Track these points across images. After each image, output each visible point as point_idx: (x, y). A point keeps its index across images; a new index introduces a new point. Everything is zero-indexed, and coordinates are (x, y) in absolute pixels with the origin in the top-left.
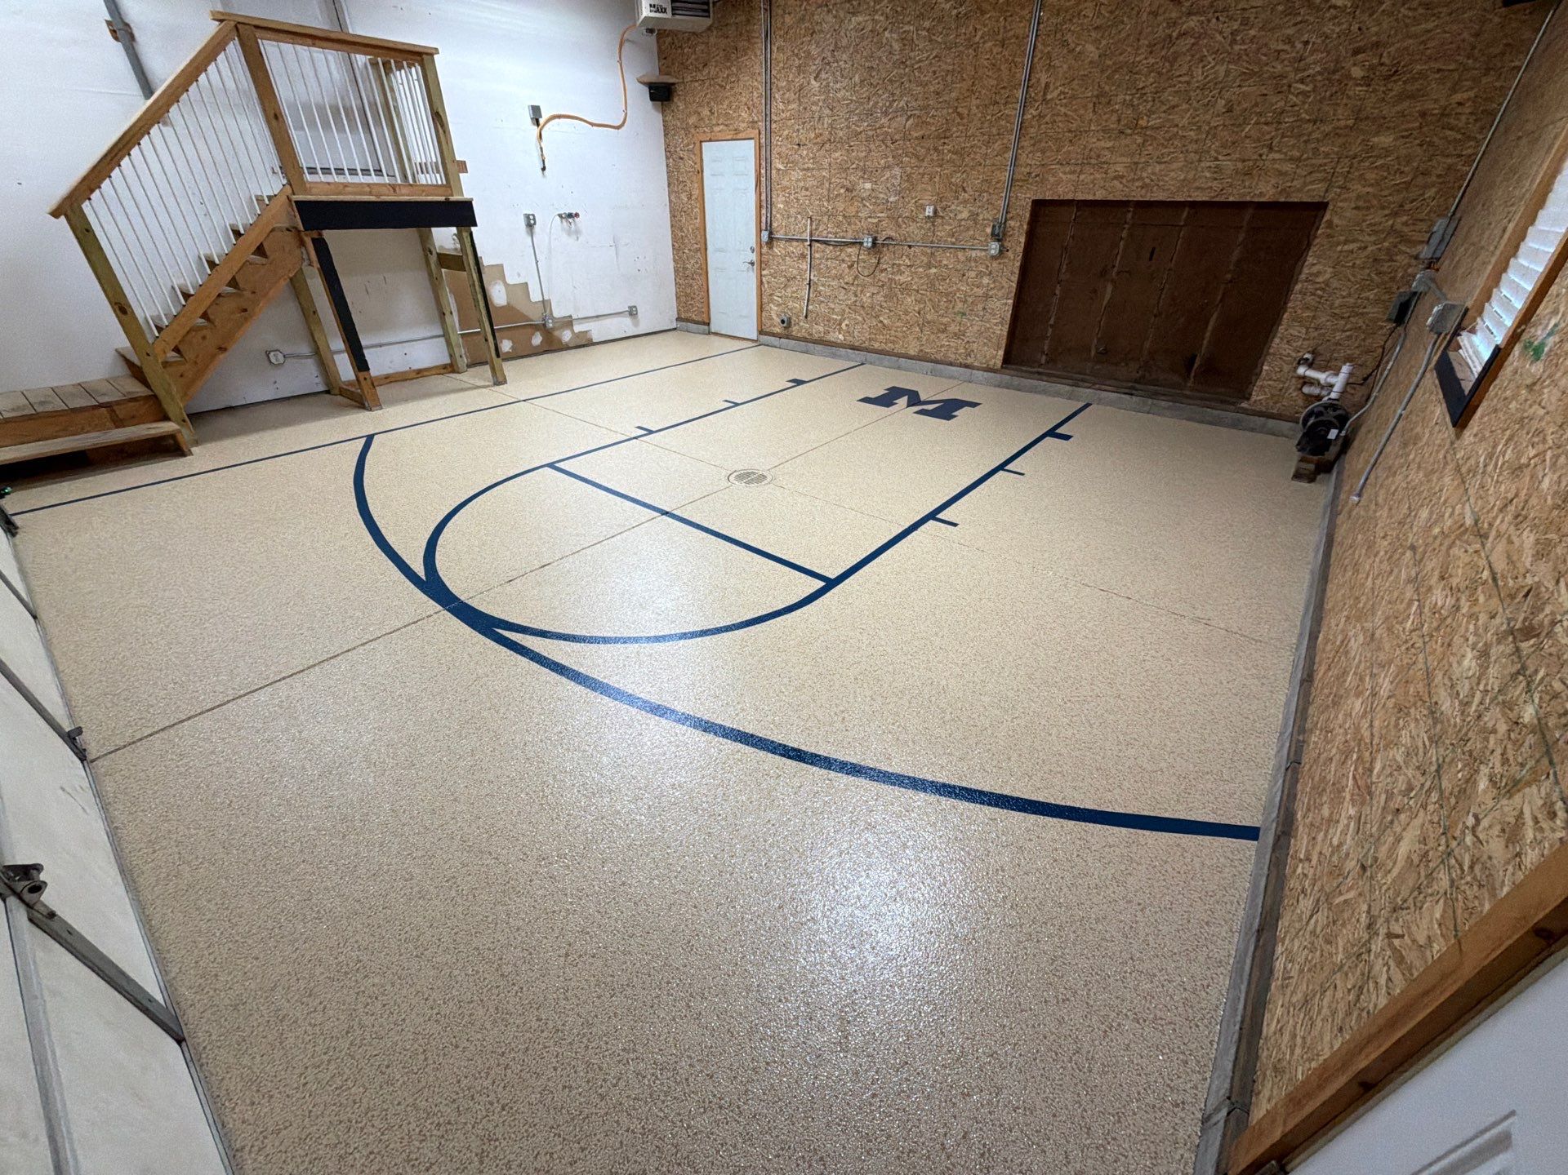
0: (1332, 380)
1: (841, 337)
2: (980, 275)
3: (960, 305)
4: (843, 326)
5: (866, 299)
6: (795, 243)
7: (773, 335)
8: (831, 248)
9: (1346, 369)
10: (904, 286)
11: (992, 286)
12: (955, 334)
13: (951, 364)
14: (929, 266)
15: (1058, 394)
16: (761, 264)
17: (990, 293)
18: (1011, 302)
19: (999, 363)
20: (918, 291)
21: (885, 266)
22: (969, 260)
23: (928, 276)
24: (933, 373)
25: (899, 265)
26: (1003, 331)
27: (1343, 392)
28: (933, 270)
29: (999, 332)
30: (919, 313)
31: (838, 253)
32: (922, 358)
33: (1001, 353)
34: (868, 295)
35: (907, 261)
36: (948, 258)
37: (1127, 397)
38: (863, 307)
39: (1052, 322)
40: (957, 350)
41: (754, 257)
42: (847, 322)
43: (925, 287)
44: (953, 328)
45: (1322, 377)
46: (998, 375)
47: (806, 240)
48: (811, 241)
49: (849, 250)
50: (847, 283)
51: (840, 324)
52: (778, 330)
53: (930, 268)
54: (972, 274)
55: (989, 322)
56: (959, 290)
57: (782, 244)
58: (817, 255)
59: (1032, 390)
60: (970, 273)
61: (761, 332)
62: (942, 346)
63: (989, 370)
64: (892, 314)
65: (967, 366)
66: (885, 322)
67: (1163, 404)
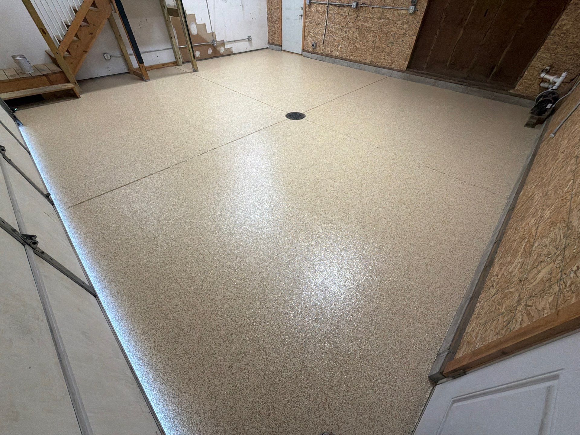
0: (556, 80)
1: (337, 53)
2: (403, 23)
3: (392, 38)
4: (339, 48)
5: (350, 35)
6: (321, 6)
7: (309, 52)
8: (337, 8)
9: (564, 75)
10: (368, 28)
11: (408, 29)
12: (388, 53)
13: (384, 68)
14: (381, 18)
15: (428, 83)
16: (305, 16)
17: (406, 33)
18: (415, 37)
19: (405, 68)
20: (374, 31)
21: (360, 18)
22: (399, 15)
23: (379, 23)
24: (376, 72)
25: (367, 17)
26: (409, 52)
27: (559, 86)
28: (382, 21)
29: (407, 53)
30: (373, 42)
31: (340, 11)
32: (372, 64)
33: (407, 63)
34: (351, 32)
35: (371, 15)
36: (390, 14)
37: (460, 86)
38: (348, 39)
39: (432, 48)
40: (388, 61)
41: (302, 12)
42: (341, 46)
43: (377, 29)
44: (387, 50)
45: (551, 78)
46: (404, 74)
47: (326, 4)
48: (328, 4)
49: (345, 9)
50: (342, 27)
51: (338, 47)
52: (310, 49)
53: (381, 19)
54: (399, 23)
55: (403, 47)
56: (392, 31)
57: (315, 6)
58: (330, 12)
59: (419, 81)
60: (399, 22)
61: (304, 50)
62: (381, 59)
63: (400, 71)
64: (361, 42)
65: (391, 69)
66: (358, 46)
67: (476, 89)
